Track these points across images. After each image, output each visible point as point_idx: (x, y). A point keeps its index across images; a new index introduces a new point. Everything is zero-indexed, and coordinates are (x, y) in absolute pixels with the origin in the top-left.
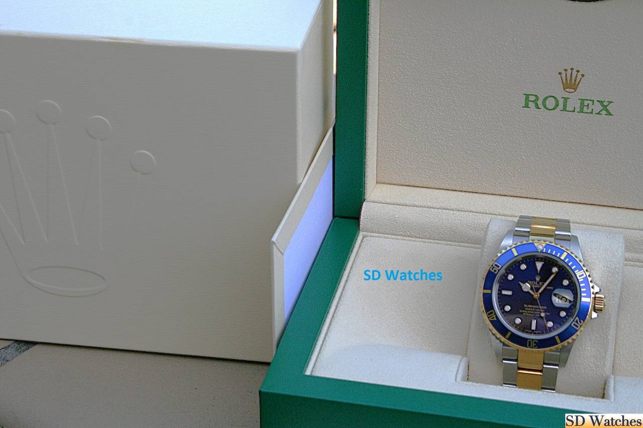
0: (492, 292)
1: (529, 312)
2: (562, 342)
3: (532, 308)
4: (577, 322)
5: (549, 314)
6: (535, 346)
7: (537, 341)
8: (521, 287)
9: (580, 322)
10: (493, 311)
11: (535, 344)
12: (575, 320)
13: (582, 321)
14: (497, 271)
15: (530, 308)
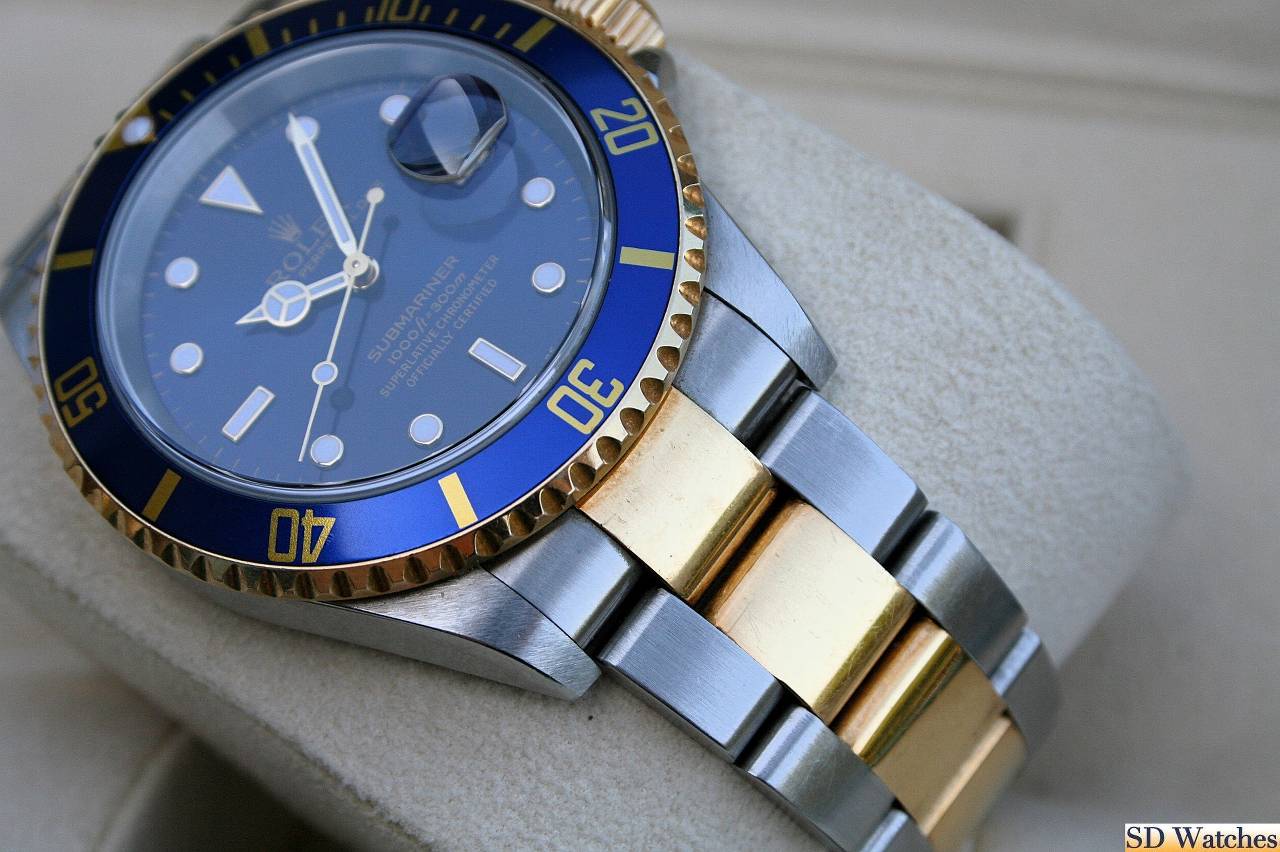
0: (177, 470)
1: (416, 355)
2: (674, 247)
3: (410, 326)
4: (613, 125)
5: (494, 259)
6: (605, 391)
7: (585, 364)
8: (266, 327)
9: (631, 111)
10: (277, 513)
11: (598, 384)
12: (602, 126)
13: (625, 103)
14: (99, 388)
15: (403, 335)
